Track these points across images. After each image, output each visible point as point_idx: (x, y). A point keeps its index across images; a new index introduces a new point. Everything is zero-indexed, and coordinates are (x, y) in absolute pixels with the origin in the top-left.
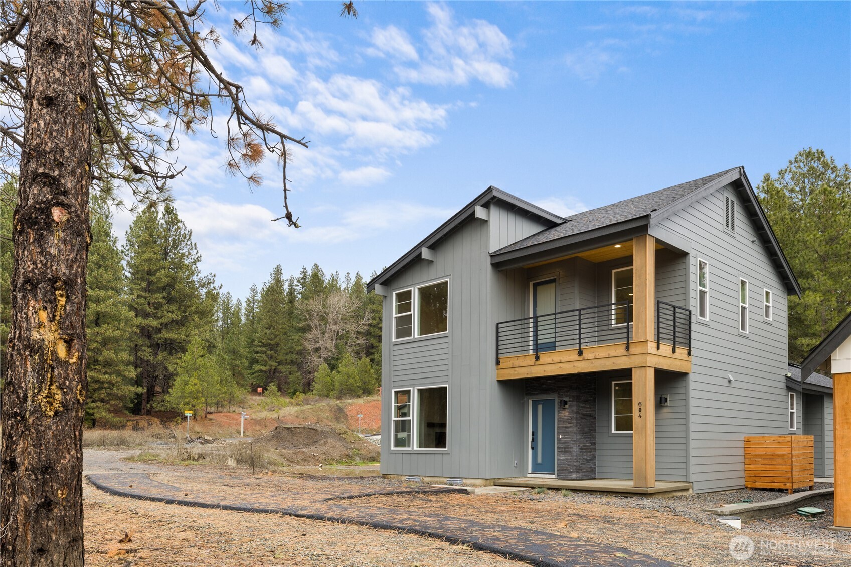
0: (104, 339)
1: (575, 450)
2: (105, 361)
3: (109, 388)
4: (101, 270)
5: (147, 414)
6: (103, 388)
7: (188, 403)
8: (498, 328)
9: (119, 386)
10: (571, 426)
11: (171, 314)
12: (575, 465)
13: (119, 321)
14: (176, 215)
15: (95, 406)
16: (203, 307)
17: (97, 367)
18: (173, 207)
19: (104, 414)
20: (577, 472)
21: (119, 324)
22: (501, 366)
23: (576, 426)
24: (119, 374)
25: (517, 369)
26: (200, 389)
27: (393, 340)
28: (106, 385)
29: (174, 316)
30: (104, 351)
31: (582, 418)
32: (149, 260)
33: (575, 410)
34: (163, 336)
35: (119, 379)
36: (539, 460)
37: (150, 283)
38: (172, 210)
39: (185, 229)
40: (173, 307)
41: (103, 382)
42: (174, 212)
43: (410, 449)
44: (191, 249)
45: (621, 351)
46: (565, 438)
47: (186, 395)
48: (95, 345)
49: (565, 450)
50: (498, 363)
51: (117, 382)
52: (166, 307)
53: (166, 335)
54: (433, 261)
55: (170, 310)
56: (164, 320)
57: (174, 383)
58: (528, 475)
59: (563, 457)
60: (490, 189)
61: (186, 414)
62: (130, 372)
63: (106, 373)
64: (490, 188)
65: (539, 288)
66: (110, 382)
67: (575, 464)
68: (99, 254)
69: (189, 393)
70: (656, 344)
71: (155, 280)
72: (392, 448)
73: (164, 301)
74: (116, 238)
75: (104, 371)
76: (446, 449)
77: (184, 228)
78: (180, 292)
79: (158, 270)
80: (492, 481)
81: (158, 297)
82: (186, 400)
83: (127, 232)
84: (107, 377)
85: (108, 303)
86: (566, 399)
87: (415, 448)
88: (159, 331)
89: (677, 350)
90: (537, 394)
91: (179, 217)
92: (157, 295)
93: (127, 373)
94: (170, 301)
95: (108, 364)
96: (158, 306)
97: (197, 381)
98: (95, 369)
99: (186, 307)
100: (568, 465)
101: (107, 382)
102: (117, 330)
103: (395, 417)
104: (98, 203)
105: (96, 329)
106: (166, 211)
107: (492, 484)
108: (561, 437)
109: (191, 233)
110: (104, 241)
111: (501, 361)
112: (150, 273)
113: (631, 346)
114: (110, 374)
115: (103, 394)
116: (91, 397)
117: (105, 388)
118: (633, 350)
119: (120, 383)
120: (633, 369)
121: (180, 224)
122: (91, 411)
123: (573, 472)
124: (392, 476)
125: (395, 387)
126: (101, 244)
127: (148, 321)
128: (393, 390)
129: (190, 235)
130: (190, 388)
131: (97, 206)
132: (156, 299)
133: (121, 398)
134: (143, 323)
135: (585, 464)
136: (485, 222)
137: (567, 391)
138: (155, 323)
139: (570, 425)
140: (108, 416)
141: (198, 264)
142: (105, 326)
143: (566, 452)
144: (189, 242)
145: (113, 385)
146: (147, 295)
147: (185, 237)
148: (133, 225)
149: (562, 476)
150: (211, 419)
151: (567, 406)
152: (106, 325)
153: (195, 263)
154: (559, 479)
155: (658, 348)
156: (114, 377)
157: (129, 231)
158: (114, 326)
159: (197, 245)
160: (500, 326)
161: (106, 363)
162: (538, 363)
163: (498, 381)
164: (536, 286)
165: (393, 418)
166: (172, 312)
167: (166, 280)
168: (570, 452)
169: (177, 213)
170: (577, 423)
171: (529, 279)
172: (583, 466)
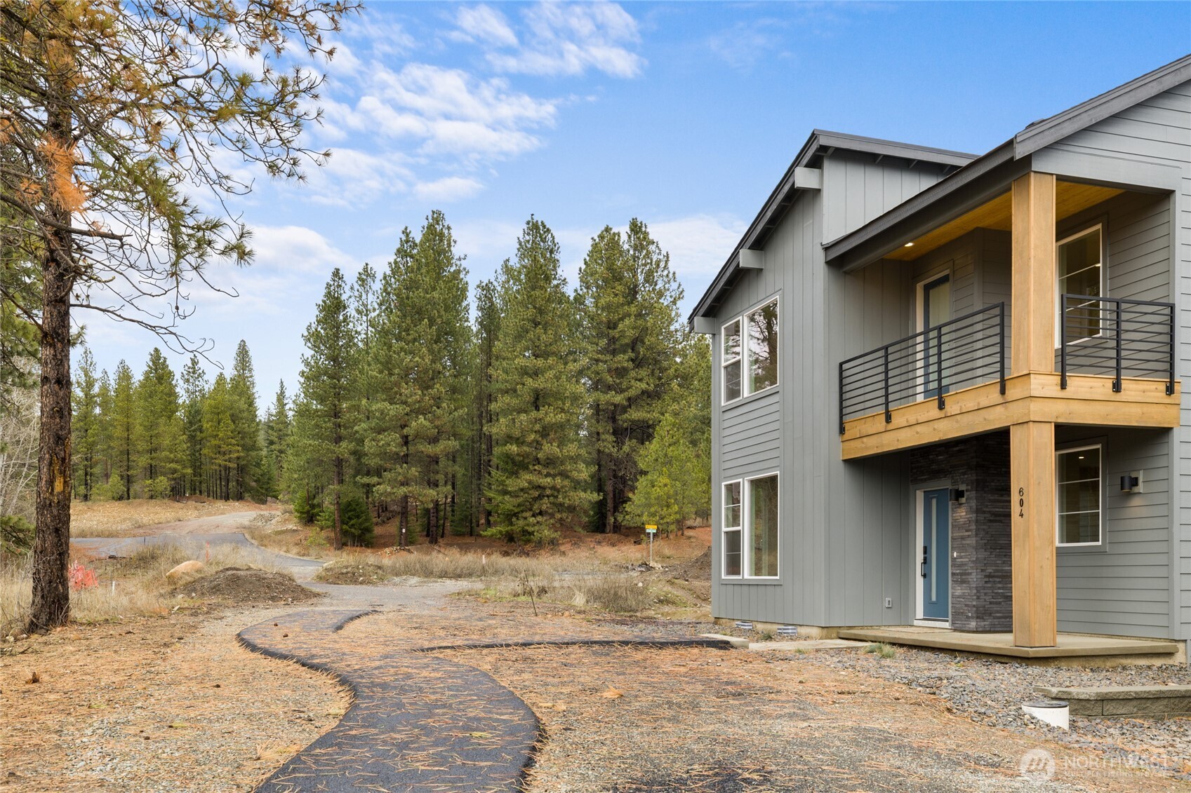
0: (544, 428)
1: (975, 577)
2: (548, 459)
3: (552, 495)
4: (539, 330)
5: (615, 532)
6: (544, 496)
7: (653, 515)
8: (841, 371)
9: (566, 492)
10: (969, 536)
11: (639, 383)
12: (974, 606)
13: (563, 400)
14: (646, 234)
15: (535, 521)
16: (684, 369)
17: (536, 467)
18: (641, 223)
19: (546, 532)
20: (978, 618)
21: (564, 404)
22: (847, 436)
23: (977, 535)
24: (564, 475)
25: (865, 440)
26: (671, 492)
27: (723, 404)
28: (548, 492)
29: (644, 386)
30: (545, 443)
31: (991, 521)
32: (608, 308)
33: (975, 507)
34: (629, 417)
35: (566, 482)
36: (934, 598)
37: (613, 340)
38: (640, 227)
39: (660, 254)
40: (643, 373)
41: (544, 488)
42: (643, 229)
43: (740, 577)
44: (669, 282)
45: (994, 395)
46: (961, 557)
47: (653, 501)
48: (533, 436)
49: (961, 579)
50: (842, 430)
51: (562, 487)
52: (633, 374)
53: (635, 414)
54: (762, 270)
55: (639, 377)
56: (632, 393)
57: (637, 484)
58: (916, 623)
59: (958, 592)
60: (813, 137)
61: (648, 531)
62: (580, 471)
63: (548, 475)
64: (813, 134)
65: (932, 292)
66: (553, 488)
67: (974, 603)
68: (535, 308)
69: (655, 499)
70: (1059, 378)
71: (617, 336)
72: (723, 577)
73: (631, 365)
74: (565, 279)
75: (545, 472)
76: (778, 578)
77: (657, 251)
78: (652, 349)
79: (622, 319)
80: (835, 631)
81: (623, 359)
82: (652, 510)
83: (580, 270)
84: (549, 481)
85: (547, 375)
86: (962, 487)
87: (747, 576)
88: (624, 410)
89: (1069, 381)
90: (925, 480)
91: (651, 237)
92: (620, 357)
93: (575, 474)
94: (638, 363)
95: (550, 462)
96: (621, 372)
97: (667, 481)
98: (535, 470)
99: (663, 370)
100: (966, 605)
101: (550, 488)
102: (561, 412)
103: (727, 526)
104: (540, 234)
105: (534, 414)
106: (632, 230)
107: (834, 635)
108: (955, 555)
109: (668, 257)
110: (542, 288)
111: (847, 426)
112: (612, 325)
113: (1008, 385)
114: (554, 476)
115: (545, 504)
116: (531, 510)
117: (548, 496)
118: (1012, 392)
119: (567, 489)
120: (1011, 427)
121: (652, 248)
122: (530, 529)
123: (972, 617)
124: (724, 620)
125: (726, 478)
126: (538, 293)
127: (609, 396)
128: (723, 484)
129: (667, 262)
130: (657, 491)
131: (538, 239)
132: (619, 362)
133: (571, 509)
134: (602, 399)
135: (1000, 603)
136: (817, 192)
137: (964, 474)
138: (619, 399)
139: (967, 534)
140: (552, 536)
141: (679, 303)
142: (543, 410)
143: (963, 582)
144: (665, 273)
145: (558, 491)
146: (608, 357)
147: (658, 266)
148: (588, 258)
149: (959, 624)
150: (690, 538)
151: (963, 500)
152: (547, 407)
153: (674, 302)
154: (955, 630)
155: (1063, 386)
156: (558, 480)
157: (584, 267)
158: (557, 408)
159: (676, 275)
160: (845, 367)
161: (548, 461)
162: (890, 426)
163: (845, 461)
164: (927, 288)
165: (724, 529)
166: (640, 380)
167: (631, 333)
168: (968, 582)
169: (648, 230)
170: (977, 530)
171: (915, 278)
172: (995, 608)
